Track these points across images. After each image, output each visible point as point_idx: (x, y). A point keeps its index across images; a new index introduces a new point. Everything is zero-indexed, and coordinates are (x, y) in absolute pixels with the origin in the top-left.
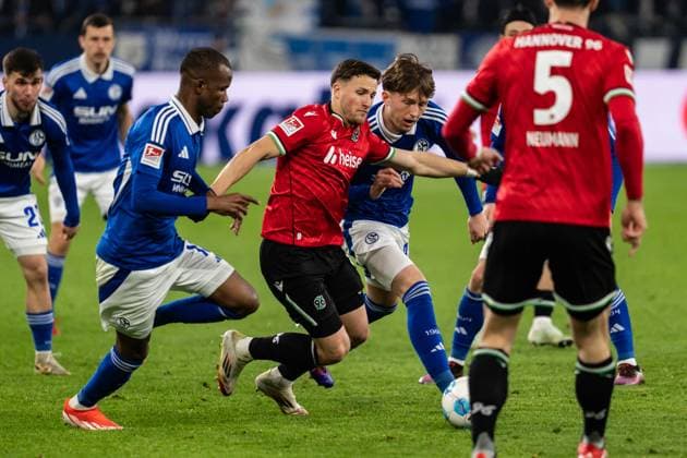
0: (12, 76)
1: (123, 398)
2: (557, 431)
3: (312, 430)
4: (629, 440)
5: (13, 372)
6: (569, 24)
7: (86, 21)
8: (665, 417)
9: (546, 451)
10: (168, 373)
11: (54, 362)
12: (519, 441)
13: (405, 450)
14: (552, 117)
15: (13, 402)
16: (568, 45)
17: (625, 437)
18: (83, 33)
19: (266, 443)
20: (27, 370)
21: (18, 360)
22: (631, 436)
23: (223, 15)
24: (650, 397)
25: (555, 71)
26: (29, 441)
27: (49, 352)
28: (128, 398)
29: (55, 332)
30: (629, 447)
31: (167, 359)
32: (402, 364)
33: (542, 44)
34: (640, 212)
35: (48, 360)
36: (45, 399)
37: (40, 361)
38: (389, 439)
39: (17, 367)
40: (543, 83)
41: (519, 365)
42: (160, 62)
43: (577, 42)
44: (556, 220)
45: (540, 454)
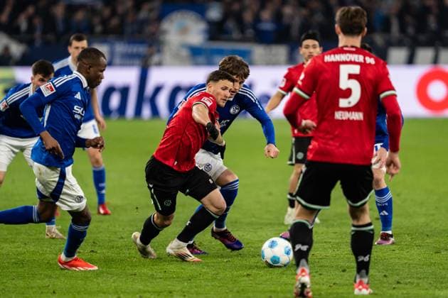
0: (37, 76)
1: (96, 252)
2: (344, 271)
3: (204, 270)
4: (385, 276)
5: (33, 237)
6: (352, 47)
7: (72, 38)
8: (406, 263)
9: (337, 282)
10: (122, 238)
11: (57, 232)
12: (322, 276)
13: (257, 282)
14: (349, 103)
15: (33, 254)
16: (357, 61)
17: (383, 274)
18: (70, 44)
19: (178, 278)
20: (42, 236)
21: (37, 231)
22: (387, 274)
23: (153, 34)
24: (397, 252)
25: (351, 76)
26: (43, 276)
27: (54, 226)
28: (99, 252)
29: (58, 214)
30: (385, 279)
31: (121, 230)
32: (256, 233)
33: (341, 60)
34: (397, 159)
35: (53, 230)
36: (51, 252)
37: (49, 231)
38: (248, 275)
39: (35, 234)
40: (344, 83)
41: (322, 233)
42: (117, 60)
43: (360, 58)
44: (349, 162)
45: (334, 284)
